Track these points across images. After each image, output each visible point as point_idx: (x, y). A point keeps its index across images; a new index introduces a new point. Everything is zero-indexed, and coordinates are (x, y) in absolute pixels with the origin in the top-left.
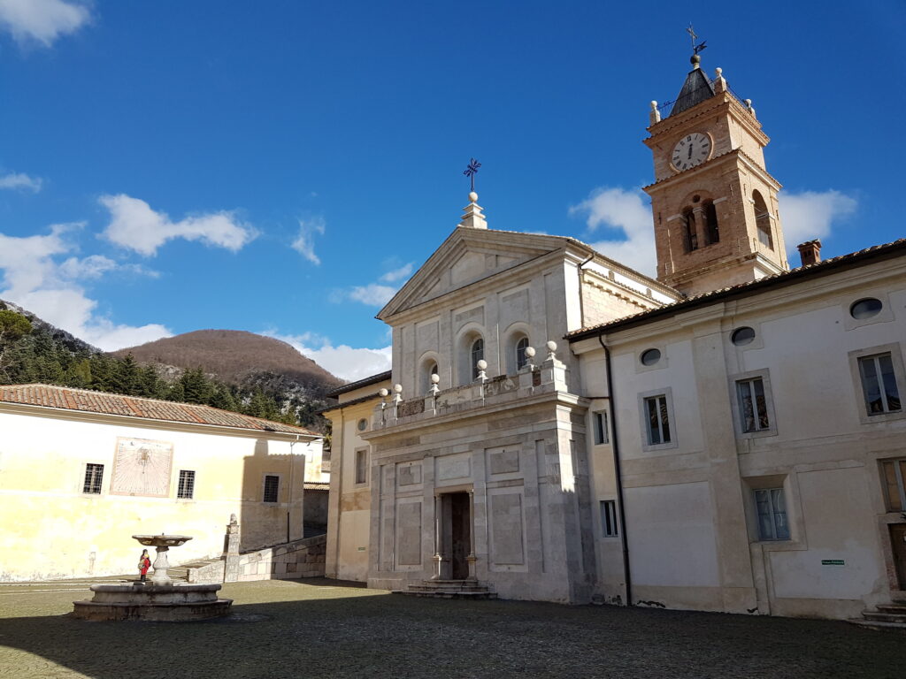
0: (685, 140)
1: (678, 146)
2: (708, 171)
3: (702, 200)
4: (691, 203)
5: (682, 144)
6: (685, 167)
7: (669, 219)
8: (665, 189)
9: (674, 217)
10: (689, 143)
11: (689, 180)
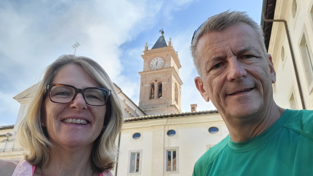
0: (155, 59)
1: (153, 60)
2: (162, 72)
3: (158, 81)
4: (154, 82)
5: (154, 60)
6: (154, 68)
7: (146, 86)
8: (146, 74)
9: (148, 86)
10: (157, 60)
11: (155, 73)
